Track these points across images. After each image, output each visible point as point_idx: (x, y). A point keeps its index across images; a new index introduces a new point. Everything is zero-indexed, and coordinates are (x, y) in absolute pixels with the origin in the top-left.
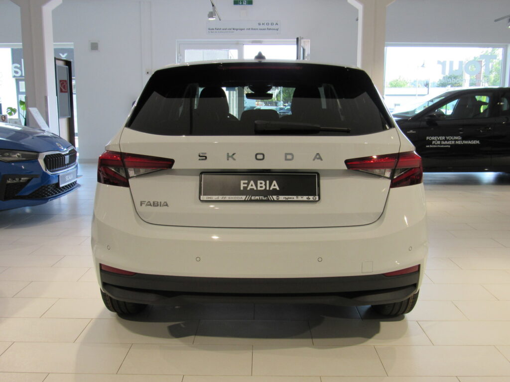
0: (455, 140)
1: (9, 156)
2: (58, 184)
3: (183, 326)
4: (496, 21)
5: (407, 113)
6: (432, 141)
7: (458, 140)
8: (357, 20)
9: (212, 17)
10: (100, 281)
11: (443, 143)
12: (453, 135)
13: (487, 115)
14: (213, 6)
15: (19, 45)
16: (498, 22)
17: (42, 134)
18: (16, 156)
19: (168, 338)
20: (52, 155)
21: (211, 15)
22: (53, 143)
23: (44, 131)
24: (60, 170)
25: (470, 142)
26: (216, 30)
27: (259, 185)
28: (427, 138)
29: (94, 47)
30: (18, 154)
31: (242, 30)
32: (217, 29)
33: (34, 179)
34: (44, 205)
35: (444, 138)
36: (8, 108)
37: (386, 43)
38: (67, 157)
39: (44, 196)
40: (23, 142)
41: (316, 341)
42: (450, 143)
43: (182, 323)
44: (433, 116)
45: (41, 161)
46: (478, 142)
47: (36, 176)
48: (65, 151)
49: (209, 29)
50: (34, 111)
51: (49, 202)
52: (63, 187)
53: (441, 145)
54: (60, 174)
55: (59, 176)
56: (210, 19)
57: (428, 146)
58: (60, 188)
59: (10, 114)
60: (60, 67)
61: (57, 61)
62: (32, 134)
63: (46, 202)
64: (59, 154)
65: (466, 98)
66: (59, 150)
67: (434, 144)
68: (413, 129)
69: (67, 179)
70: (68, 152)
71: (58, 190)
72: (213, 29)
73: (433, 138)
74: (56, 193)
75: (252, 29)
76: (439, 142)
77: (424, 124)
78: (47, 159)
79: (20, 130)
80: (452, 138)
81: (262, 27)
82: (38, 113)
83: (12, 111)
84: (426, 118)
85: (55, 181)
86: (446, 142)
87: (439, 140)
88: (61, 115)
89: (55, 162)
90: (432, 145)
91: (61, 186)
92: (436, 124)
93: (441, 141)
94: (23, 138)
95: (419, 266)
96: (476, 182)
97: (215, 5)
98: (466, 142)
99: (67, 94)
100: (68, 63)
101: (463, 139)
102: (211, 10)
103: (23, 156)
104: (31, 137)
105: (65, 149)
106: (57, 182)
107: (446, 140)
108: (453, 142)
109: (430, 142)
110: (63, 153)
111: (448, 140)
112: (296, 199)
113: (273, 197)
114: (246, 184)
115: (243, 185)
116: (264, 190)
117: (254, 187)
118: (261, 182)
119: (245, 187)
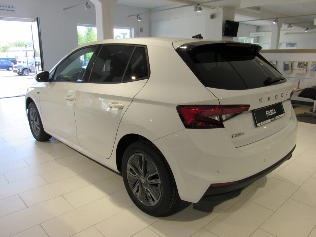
4: (129, 16)
27: (271, 112)
37: (78, 24)
112: (281, 116)
113: (276, 117)
114: (268, 113)
115: (267, 114)
116: (273, 114)
117: (270, 114)
118: (271, 110)
119: (268, 115)
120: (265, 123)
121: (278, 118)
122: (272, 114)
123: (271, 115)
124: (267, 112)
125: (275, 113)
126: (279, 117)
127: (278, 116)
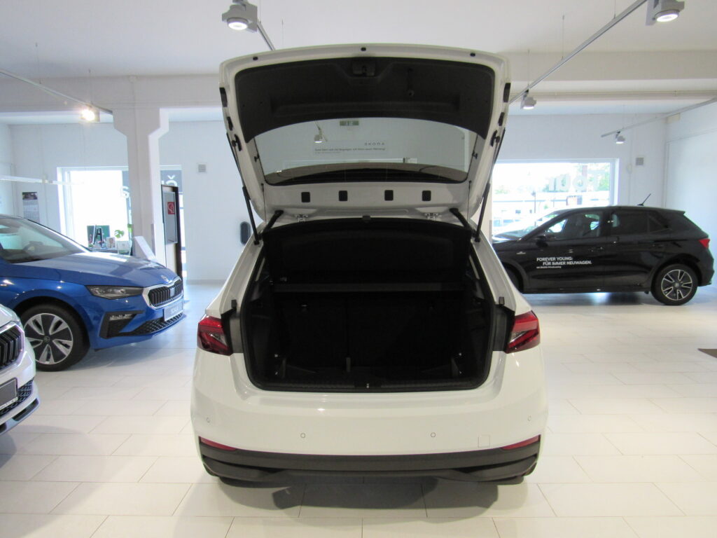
0: (566, 261)
1: (113, 292)
2: (162, 319)
3: (288, 492)
4: (603, 136)
5: (516, 232)
6: (542, 262)
7: (568, 261)
8: (463, 138)
9: (318, 140)
10: (200, 454)
11: (554, 264)
12: (564, 256)
13: (598, 234)
14: (319, 129)
15: (126, 168)
16: (605, 137)
17: (146, 266)
18: (119, 292)
19: (273, 509)
20: (156, 289)
21: (317, 138)
22: (158, 276)
23: (149, 261)
24: (165, 303)
25: (581, 263)
26: (323, 151)
28: (538, 259)
29: (202, 169)
30: (122, 290)
31: (348, 150)
33: (138, 315)
34: (148, 341)
35: (554, 259)
36: (116, 231)
38: (172, 290)
39: (148, 332)
40: (126, 277)
41: (430, 511)
42: (561, 263)
43: (288, 489)
44: (542, 237)
45: (145, 297)
46: (589, 262)
47: (141, 312)
48: (170, 283)
49: (316, 150)
50: (141, 240)
51: (155, 337)
52: (168, 321)
53: (552, 266)
54: (166, 309)
55: (163, 310)
56: (317, 142)
57: (538, 268)
58: (165, 323)
59: (118, 236)
60: (166, 194)
61: (164, 188)
62: (136, 266)
63: (150, 338)
64: (165, 287)
65: (575, 217)
66: (163, 282)
67: (545, 265)
68: (523, 250)
69: (173, 312)
70: (173, 284)
71: (162, 324)
72: (320, 150)
73: (543, 259)
74: (161, 328)
75: (359, 149)
76: (549, 263)
77: (534, 245)
78: (151, 294)
79: (125, 263)
80: (562, 259)
81: (368, 147)
82: (145, 241)
83: (120, 233)
84: (536, 239)
85: (159, 315)
86: (557, 263)
87: (550, 261)
88: (167, 241)
89: (160, 295)
90: (542, 265)
91: (166, 320)
92: (547, 245)
93: (551, 262)
94: (126, 272)
95: (539, 436)
96: (588, 303)
97: (321, 127)
98: (577, 263)
99: (173, 215)
100: (175, 190)
101: (574, 260)
102: (318, 134)
103: (126, 291)
104: (134, 271)
105: (171, 281)
106: (161, 316)
107: (556, 261)
108: (564, 263)
109: (540, 263)
110: (168, 286)
111: (559, 261)
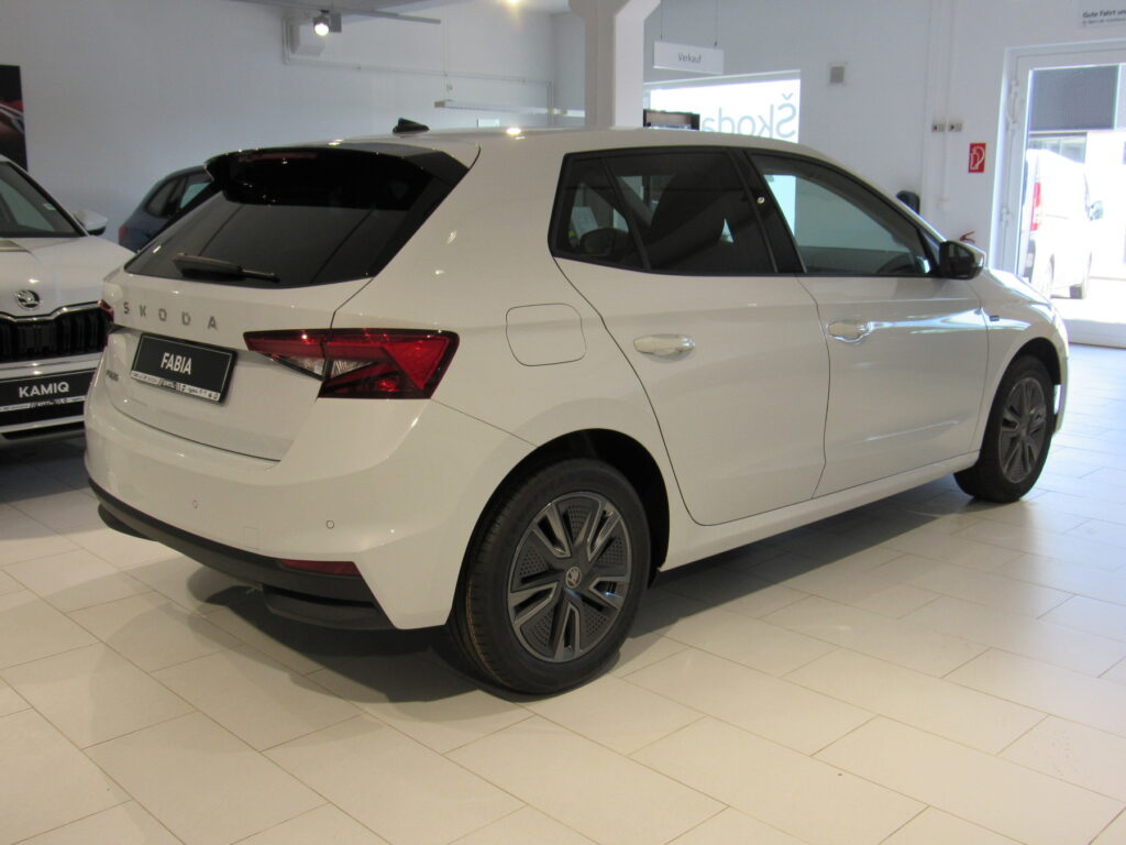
26: (1102, 17)
27: (177, 363)
29: (837, 74)
32: (1106, 14)
49: (1086, 15)
72: (1096, 15)
112: (198, 394)
113: (180, 386)
114: (168, 358)
115: (164, 360)
116: (178, 372)
117: (171, 366)
118: (179, 357)
119: (165, 364)
120: (147, 380)
121: (186, 391)
122: (176, 370)
123: (174, 372)
124: (167, 355)
125: (186, 372)
126: (191, 391)
127: (188, 387)
